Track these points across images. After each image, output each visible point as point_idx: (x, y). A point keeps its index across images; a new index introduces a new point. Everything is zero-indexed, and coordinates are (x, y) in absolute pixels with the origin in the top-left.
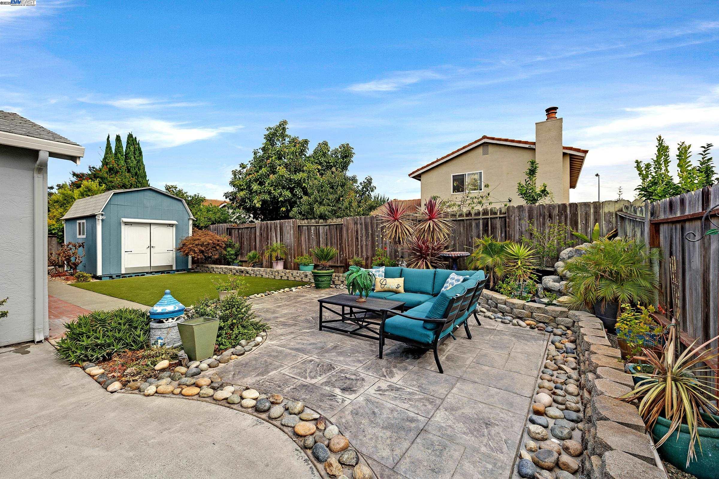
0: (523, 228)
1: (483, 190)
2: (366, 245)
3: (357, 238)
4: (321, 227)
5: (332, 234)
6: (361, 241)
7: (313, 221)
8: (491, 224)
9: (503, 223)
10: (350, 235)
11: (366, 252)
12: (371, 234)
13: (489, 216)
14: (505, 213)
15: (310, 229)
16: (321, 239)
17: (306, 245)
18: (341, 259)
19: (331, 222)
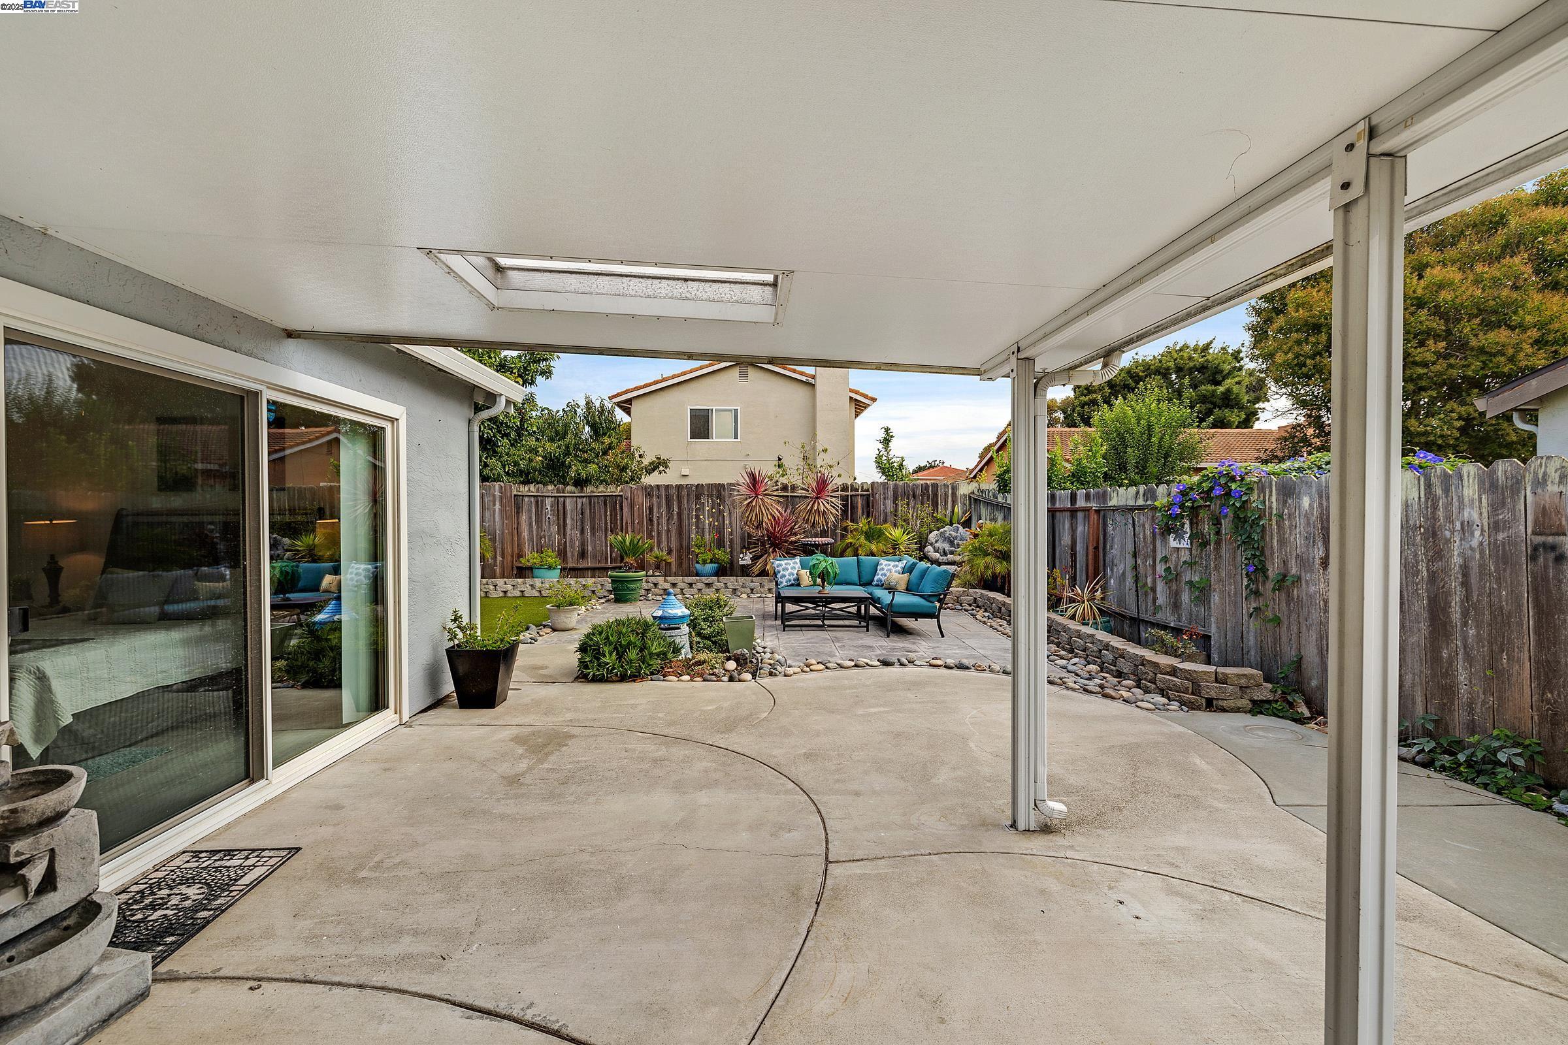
0: (888, 508)
1: (739, 440)
2: (668, 531)
3: (651, 520)
4: (568, 501)
5: (594, 512)
6: (658, 524)
7: (550, 487)
8: (851, 502)
9: (865, 502)
10: (636, 514)
11: (668, 542)
12: (678, 513)
13: (849, 493)
14: (868, 490)
15: (543, 502)
16: (569, 521)
17: (531, 531)
18: (614, 555)
19: (593, 492)
